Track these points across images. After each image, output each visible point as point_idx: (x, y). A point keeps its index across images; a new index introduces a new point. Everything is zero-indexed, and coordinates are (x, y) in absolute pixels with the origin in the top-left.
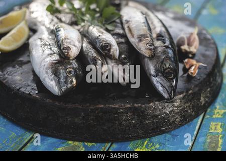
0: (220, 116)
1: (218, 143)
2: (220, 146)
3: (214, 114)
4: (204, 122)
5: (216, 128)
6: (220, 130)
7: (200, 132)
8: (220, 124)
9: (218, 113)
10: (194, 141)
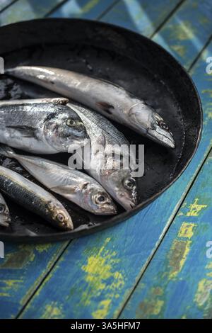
0: (196, 215)
1: (183, 253)
2: (184, 257)
3: (189, 211)
4: (174, 222)
5: (186, 231)
6: (190, 234)
7: (166, 235)
8: (193, 225)
9: (194, 209)
10: (157, 249)
